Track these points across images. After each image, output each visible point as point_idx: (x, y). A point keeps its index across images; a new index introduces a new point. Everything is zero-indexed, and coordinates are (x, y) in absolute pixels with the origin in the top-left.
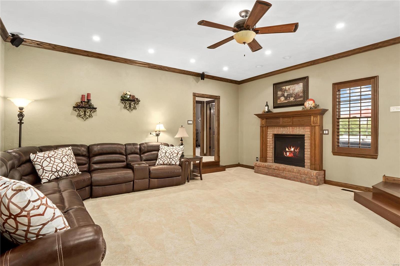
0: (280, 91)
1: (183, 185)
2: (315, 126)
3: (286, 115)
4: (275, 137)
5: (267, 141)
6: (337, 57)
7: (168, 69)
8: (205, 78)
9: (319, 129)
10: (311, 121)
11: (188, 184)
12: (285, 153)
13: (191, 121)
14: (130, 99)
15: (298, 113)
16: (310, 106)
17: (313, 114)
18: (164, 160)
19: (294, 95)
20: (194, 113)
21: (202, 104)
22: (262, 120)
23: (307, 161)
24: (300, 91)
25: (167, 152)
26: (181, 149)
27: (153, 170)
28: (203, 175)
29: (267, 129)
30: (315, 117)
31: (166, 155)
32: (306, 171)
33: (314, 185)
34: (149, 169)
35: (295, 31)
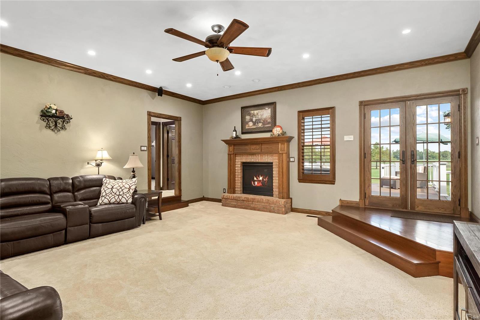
0: (248, 115)
1: (138, 228)
2: (282, 154)
3: (254, 142)
4: (243, 165)
5: (235, 170)
6: (302, 86)
7: (113, 78)
8: (163, 95)
9: (286, 157)
10: (279, 149)
11: (143, 226)
12: (253, 182)
13: (145, 146)
14: (56, 115)
15: (266, 140)
16: (278, 133)
17: (280, 141)
18: (110, 198)
19: (263, 120)
20: (149, 137)
21: (158, 126)
22: (230, 147)
23: (276, 190)
24: (268, 117)
25: (114, 187)
26: (134, 183)
27: (95, 211)
28: (163, 214)
29: (235, 157)
30: (283, 144)
31: (113, 191)
32: (275, 201)
33: (282, 214)
34: (90, 211)
35: (268, 55)
